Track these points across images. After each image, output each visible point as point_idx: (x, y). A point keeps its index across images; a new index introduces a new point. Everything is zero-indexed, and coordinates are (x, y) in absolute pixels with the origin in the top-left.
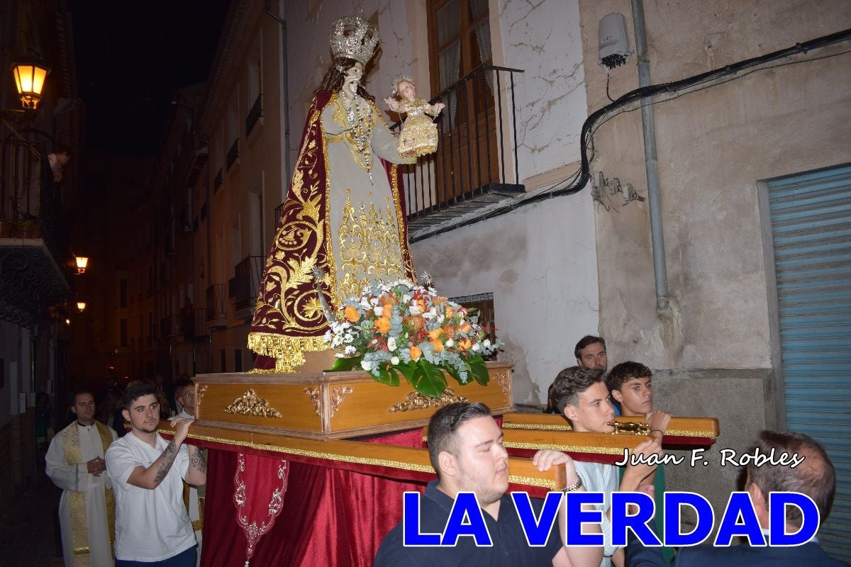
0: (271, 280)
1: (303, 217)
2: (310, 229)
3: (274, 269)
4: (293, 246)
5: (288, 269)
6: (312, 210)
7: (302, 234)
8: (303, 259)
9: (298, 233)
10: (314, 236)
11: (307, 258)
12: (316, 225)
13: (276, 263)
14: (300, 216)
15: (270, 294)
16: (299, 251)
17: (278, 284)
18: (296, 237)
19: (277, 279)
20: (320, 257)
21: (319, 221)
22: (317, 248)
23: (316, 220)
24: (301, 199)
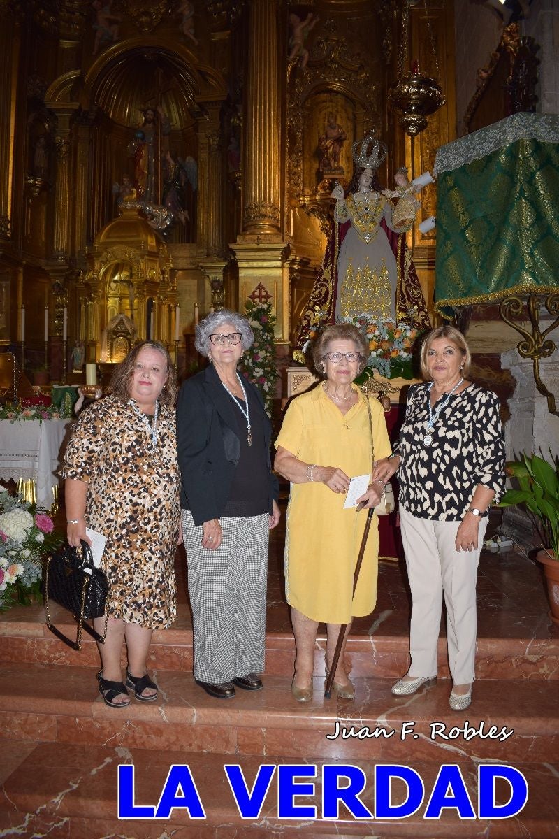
0: (305, 319)
1: (323, 279)
2: (326, 286)
3: (307, 313)
4: (318, 298)
5: (314, 311)
6: (327, 273)
7: (322, 290)
9: (320, 290)
10: (327, 289)
11: (324, 304)
12: (329, 284)
13: (309, 309)
14: (321, 280)
15: (304, 327)
16: (318, 301)
17: (308, 321)
18: (320, 293)
19: (308, 318)
20: (331, 303)
22: (330, 297)
23: (329, 281)
24: (323, 268)
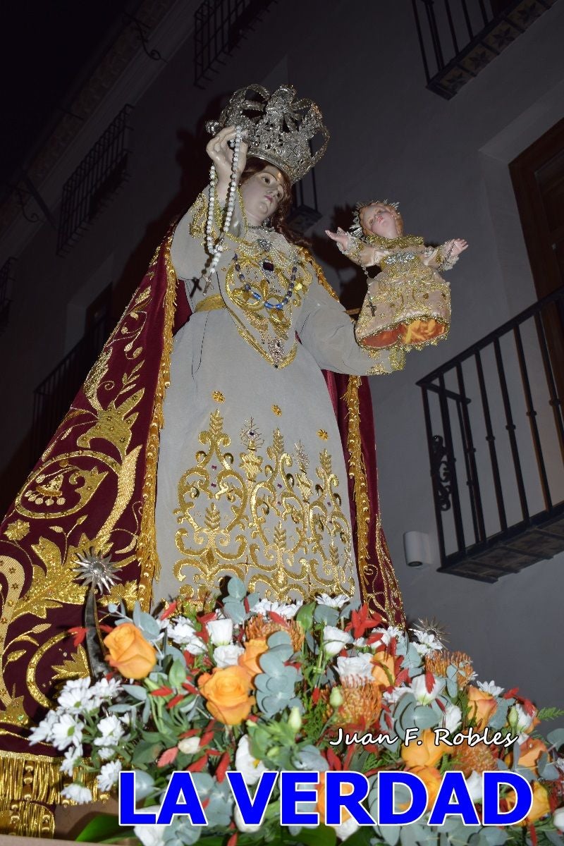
1: (93, 442)
2: (103, 467)
4: (55, 508)
5: (30, 562)
6: (116, 425)
7: (81, 481)
8: (74, 541)
9: (73, 480)
11: (84, 537)
12: (119, 461)
14: (84, 441)
16: (66, 523)
18: (70, 493)
20: (119, 538)
21: (129, 451)
22: (116, 514)
23: (122, 448)
24: (95, 403)
